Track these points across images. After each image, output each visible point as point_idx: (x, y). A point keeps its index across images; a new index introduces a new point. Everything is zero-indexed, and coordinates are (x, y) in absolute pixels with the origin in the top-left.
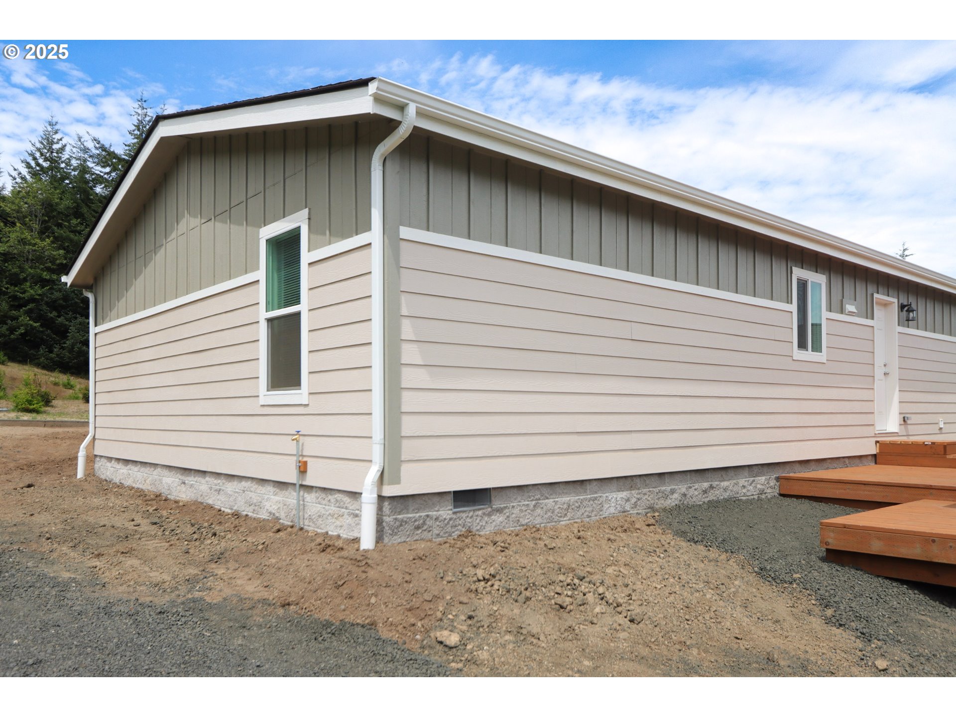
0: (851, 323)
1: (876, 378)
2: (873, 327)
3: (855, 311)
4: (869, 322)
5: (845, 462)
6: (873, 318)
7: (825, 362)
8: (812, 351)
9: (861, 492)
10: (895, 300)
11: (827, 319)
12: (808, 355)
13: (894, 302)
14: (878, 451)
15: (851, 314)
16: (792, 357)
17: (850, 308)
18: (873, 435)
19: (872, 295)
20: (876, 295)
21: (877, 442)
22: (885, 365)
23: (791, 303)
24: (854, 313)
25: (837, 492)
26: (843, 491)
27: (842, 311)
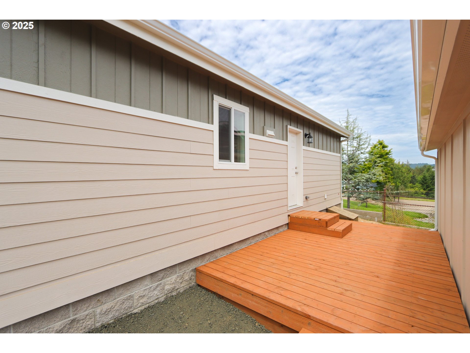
0: (271, 142)
1: (288, 176)
2: (287, 146)
3: (274, 135)
4: (284, 143)
5: (265, 234)
6: (287, 141)
7: (248, 169)
8: (235, 162)
9: (250, 302)
10: (302, 131)
11: (249, 138)
12: (231, 165)
13: (301, 132)
14: (289, 221)
15: (270, 136)
16: (213, 167)
17: (269, 132)
18: (287, 212)
19: (287, 126)
20: (289, 127)
21: (289, 216)
22: (296, 168)
23: (213, 123)
24: (273, 136)
25: (233, 295)
26: (237, 296)
27: (263, 134)
